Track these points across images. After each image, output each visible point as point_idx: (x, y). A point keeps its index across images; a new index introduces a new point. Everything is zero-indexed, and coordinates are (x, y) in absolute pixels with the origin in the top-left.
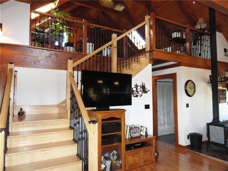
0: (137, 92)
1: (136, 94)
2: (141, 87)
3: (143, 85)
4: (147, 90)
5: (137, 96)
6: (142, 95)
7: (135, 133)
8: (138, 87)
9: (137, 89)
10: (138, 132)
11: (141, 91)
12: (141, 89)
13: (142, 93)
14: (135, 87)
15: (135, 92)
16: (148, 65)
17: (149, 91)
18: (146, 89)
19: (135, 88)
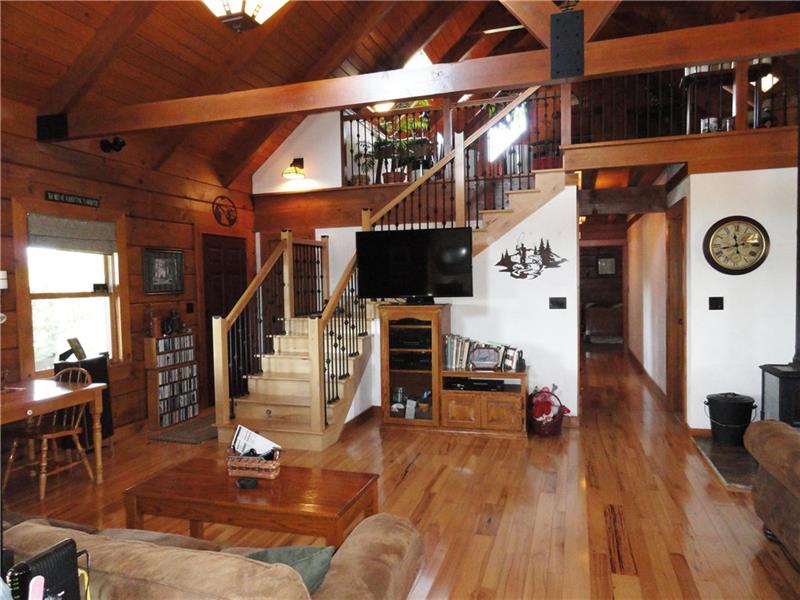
0: (525, 265)
1: (519, 271)
2: (535, 253)
3: (545, 246)
4: (557, 259)
5: (523, 276)
6: (539, 274)
7: (484, 359)
8: (528, 253)
9: (523, 258)
10: (492, 357)
11: (537, 262)
12: (538, 258)
13: (541, 267)
14: (519, 253)
15: (517, 265)
16: (563, 189)
17: (564, 260)
18: (555, 257)
19: (519, 257)
